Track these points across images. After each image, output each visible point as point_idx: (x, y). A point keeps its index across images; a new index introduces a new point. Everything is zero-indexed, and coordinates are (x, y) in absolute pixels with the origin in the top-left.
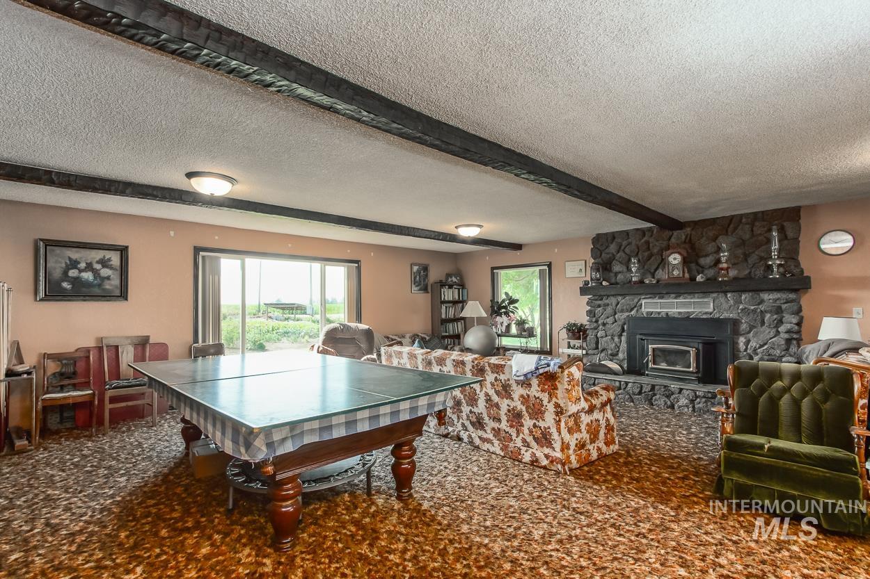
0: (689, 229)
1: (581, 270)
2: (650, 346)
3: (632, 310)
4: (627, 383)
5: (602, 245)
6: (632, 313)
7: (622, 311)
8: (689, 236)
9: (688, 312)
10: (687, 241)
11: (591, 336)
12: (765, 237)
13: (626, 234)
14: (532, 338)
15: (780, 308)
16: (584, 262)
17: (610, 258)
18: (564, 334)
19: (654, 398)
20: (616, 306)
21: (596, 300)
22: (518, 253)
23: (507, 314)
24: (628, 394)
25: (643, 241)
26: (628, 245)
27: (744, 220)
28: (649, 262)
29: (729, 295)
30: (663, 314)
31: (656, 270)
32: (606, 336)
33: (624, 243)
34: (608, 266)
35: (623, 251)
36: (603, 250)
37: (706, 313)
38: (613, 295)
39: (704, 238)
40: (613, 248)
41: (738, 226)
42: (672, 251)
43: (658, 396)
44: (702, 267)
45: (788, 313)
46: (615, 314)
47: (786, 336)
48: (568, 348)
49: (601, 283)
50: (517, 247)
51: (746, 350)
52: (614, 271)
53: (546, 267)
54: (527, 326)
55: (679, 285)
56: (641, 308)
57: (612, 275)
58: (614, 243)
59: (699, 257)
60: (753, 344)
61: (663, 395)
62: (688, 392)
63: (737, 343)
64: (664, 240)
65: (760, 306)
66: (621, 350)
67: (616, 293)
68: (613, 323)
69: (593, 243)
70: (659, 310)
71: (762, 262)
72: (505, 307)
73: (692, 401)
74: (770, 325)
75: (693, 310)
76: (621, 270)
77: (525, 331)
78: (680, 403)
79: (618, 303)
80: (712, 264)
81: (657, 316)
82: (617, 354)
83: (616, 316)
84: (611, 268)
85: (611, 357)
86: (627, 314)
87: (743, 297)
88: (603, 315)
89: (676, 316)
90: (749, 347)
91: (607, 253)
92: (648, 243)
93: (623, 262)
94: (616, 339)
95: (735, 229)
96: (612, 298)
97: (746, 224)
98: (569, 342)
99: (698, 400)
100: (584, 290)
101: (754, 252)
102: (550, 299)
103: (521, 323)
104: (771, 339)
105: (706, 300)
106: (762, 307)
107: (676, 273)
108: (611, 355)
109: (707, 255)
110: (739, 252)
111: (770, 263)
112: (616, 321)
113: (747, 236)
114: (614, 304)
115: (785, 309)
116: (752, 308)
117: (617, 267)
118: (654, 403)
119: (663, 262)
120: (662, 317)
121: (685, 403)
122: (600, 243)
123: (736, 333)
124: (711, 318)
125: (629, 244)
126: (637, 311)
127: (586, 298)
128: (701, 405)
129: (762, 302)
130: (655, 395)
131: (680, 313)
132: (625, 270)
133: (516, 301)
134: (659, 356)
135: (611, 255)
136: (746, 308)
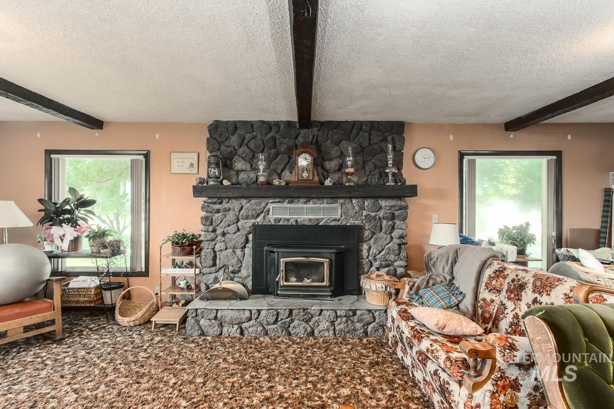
0: (316, 129)
1: (192, 165)
2: (282, 260)
3: (258, 215)
4: (259, 311)
5: (221, 135)
6: (259, 220)
7: (247, 218)
8: (315, 137)
9: (318, 219)
10: (314, 142)
11: (206, 250)
12: (380, 147)
13: (249, 126)
14: (118, 257)
15: (393, 214)
16: (196, 155)
17: (231, 152)
18: (168, 248)
19: (292, 325)
20: (240, 211)
21: (214, 203)
22: (97, 133)
23: (73, 222)
24: (262, 325)
25: (269, 136)
26: (253, 139)
27: (364, 127)
28: (275, 161)
29: (354, 201)
30: (292, 221)
31: (283, 170)
32: (226, 249)
33: (248, 136)
34: (228, 162)
35: (247, 145)
36: (222, 142)
37: (335, 220)
38: (236, 198)
39: (329, 141)
40: (234, 140)
41: (359, 132)
42: (301, 150)
43: (296, 322)
44: (327, 171)
45: (399, 220)
46: (238, 221)
47: (398, 241)
48: (175, 267)
49: (221, 183)
50: (96, 123)
51: (368, 258)
52: (236, 169)
53: (141, 158)
54: (109, 239)
55: (311, 188)
56: (268, 214)
57: (233, 173)
58: (236, 134)
59: (324, 159)
60: (374, 250)
61: (303, 320)
62: (328, 313)
63: (361, 250)
64: (291, 139)
65: (379, 213)
66: (244, 265)
67: (240, 195)
68: (235, 233)
69: (210, 131)
70: (288, 217)
71: (377, 170)
72: (70, 212)
73: (333, 323)
74: (386, 232)
75: (322, 217)
76: (244, 167)
77: (105, 247)
78: (321, 327)
79: (242, 208)
80: (337, 168)
81: (286, 223)
82: (239, 271)
83: (239, 224)
84: (232, 165)
85: (232, 275)
86: (253, 221)
87: (366, 203)
88: (223, 222)
89: (306, 223)
90: (371, 253)
91: (227, 146)
92: (274, 138)
93: (247, 159)
94: (239, 252)
95: (358, 134)
96: (234, 201)
97: (365, 131)
98: (174, 260)
99: (339, 320)
100: (198, 191)
101: (370, 160)
102: (148, 200)
103: (98, 236)
104: (387, 244)
105: (334, 205)
106: (381, 214)
107: (305, 175)
108: (233, 272)
109: (331, 160)
110: (359, 158)
111: (387, 171)
112: (239, 230)
113: (366, 144)
114: (237, 210)
115: (398, 216)
116: (373, 214)
117: (239, 165)
118: (292, 332)
119: (291, 164)
120: (292, 225)
121: (326, 326)
122: (219, 133)
123: (361, 240)
124: (339, 225)
125: (254, 137)
126: (264, 217)
127: (201, 200)
128: (342, 326)
129: (381, 208)
130: (292, 321)
131: (310, 220)
132: (248, 168)
133: (91, 203)
134: (291, 271)
135: (232, 149)
136: (368, 215)
